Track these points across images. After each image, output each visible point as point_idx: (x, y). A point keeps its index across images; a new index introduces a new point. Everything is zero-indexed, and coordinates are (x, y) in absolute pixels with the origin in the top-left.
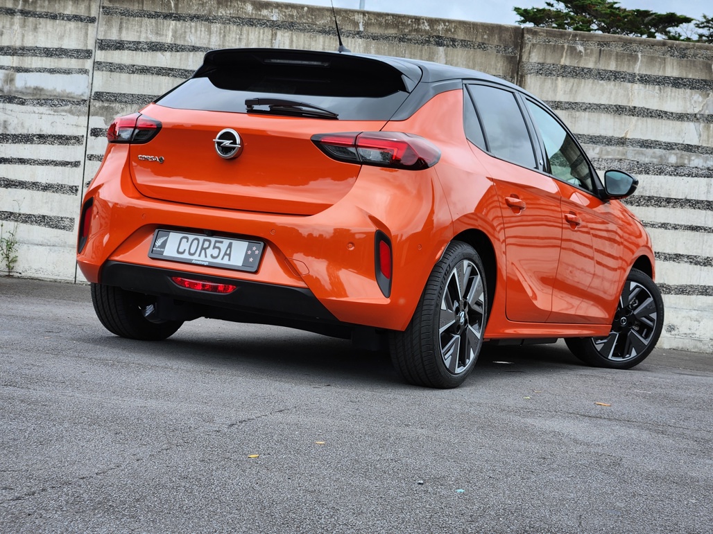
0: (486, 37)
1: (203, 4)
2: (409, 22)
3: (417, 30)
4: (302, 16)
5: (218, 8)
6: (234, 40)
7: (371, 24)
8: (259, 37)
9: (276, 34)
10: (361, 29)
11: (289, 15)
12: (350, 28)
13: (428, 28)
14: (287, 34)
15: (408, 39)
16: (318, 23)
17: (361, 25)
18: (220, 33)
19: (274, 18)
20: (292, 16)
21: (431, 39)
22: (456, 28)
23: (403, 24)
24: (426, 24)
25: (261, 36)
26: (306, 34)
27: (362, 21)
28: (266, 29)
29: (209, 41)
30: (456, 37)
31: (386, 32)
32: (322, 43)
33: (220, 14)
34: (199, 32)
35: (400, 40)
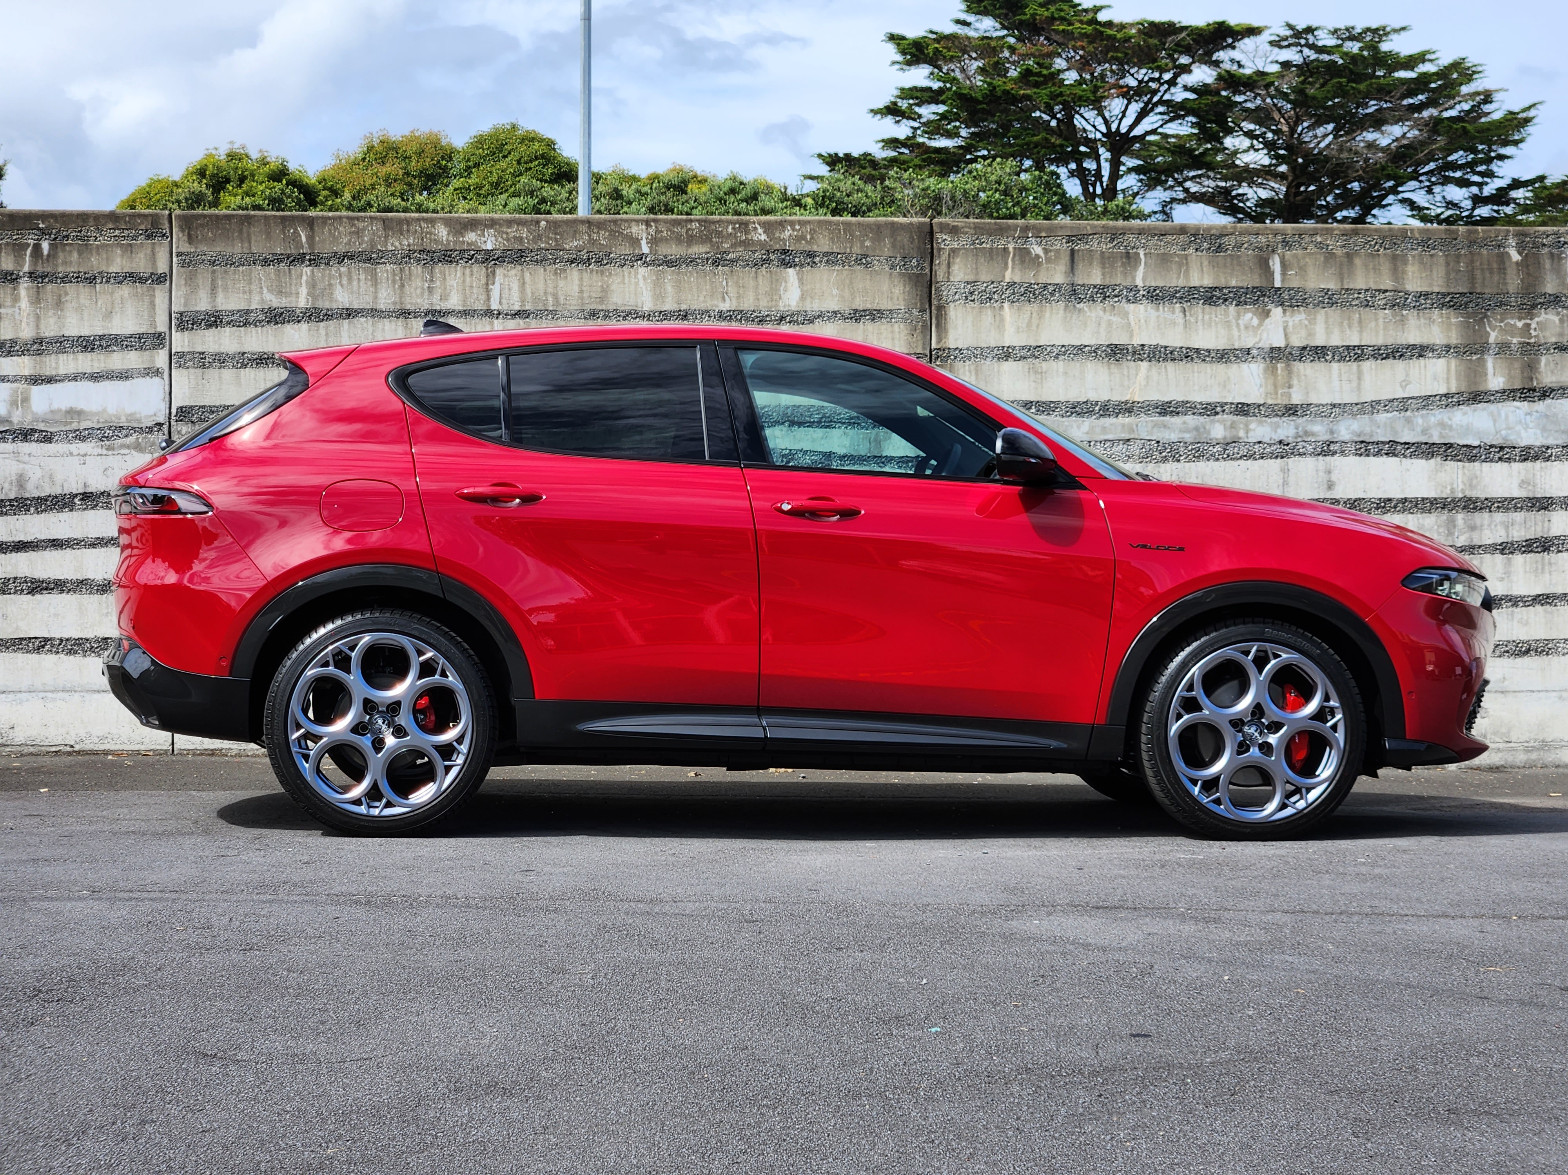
0: (868, 243)
1: (358, 233)
2: (730, 230)
3: (745, 244)
4: (540, 237)
5: (386, 237)
6: (419, 291)
7: (662, 240)
8: (464, 281)
9: (494, 273)
10: (645, 249)
11: (515, 237)
12: (625, 249)
13: (763, 237)
14: (513, 272)
15: (732, 261)
16: (568, 247)
17: (644, 243)
18: (394, 281)
19: (489, 247)
20: (520, 239)
21: (772, 257)
22: (813, 232)
23: (719, 234)
24: (760, 231)
25: (468, 279)
26: (548, 268)
27: (645, 235)
28: (476, 268)
29: (376, 297)
30: (815, 248)
31: (690, 251)
32: (577, 282)
33: (390, 248)
34: (355, 283)
35: (716, 263)
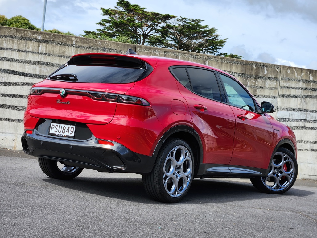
0: (122, 48)
1: (10, 31)
2: (93, 42)
3: (96, 45)
4: (51, 38)
5: (17, 33)
6: (23, 46)
7: (78, 42)
8: (33, 45)
9: (40, 44)
10: (74, 43)
11: (45, 37)
12: (70, 43)
13: (100, 44)
14: (44, 45)
15: (93, 48)
16: (57, 41)
18: (17, 43)
19: (40, 38)
20: (47, 38)
21: (101, 49)
22: (111, 44)
23: (91, 42)
25: (34, 45)
26: (52, 45)
27: (74, 40)
28: (36, 42)
29: (13, 46)
30: (111, 48)
31: (84, 45)
32: (58, 49)
33: (17, 36)
34: (8, 42)
35: (89, 48)
